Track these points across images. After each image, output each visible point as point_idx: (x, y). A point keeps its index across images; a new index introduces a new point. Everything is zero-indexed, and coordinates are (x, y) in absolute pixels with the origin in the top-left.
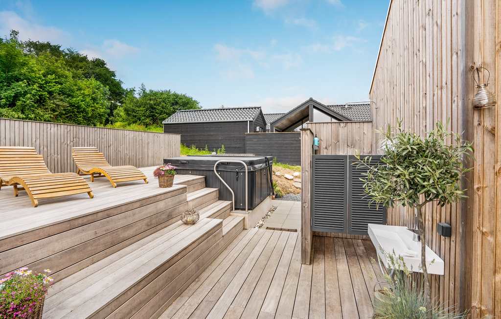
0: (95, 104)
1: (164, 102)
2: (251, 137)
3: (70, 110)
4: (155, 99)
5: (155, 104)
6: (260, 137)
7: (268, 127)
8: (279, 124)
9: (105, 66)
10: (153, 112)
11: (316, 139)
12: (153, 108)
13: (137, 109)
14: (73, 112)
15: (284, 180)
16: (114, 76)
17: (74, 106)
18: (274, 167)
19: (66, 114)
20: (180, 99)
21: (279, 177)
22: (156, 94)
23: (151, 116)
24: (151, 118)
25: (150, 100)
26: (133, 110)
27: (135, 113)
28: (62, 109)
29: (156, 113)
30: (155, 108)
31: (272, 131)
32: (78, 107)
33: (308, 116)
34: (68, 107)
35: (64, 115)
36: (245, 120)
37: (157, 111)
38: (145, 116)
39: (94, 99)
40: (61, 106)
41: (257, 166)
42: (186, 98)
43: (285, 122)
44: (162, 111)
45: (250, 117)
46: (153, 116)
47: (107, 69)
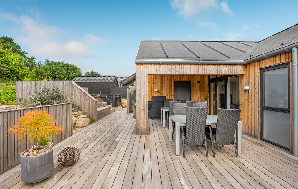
0: (22, 69)
1: (61, 68)
2: (112, 88)
3: (8, 72)
4: (55, 66)
5: (55, 69)
6: (116, 88)
7: (119, 84)
8: (123, 83)
9: (13, 41)
10: (54, 74)
11: (131, 90)
12: (54, 72)
13: (44, 72)
14: (10, 74)
15: (125, 103)
16: (20, 48)
17: (11, 70)
18: (122, 100)
19: (6, 75)
20: (70, 67)
21: (123, 102)
22: (56, 63)
23: (52, 76)
24: (53, 77)
25: (53, 67)
26: (42, 72)
27: (43, 73)
28: (5, 72)
29: (56, 74)
30: (56, 72)
31: (120, 86)
32: (13, 71)
33: (135, 79)
34: (8, 71)
35: (5, 75)
36: (109, 81)
37: (57, 73)
38: (49, 76)
39: (21, 66)
40: (4, 70)
41: (117, 96)
42: (73, 66)
43: (126, 82)
44: (60, 74)
45: (111, 80)
46: (54, 76)
47: (15, 44)
